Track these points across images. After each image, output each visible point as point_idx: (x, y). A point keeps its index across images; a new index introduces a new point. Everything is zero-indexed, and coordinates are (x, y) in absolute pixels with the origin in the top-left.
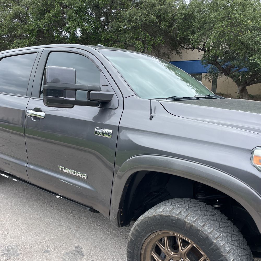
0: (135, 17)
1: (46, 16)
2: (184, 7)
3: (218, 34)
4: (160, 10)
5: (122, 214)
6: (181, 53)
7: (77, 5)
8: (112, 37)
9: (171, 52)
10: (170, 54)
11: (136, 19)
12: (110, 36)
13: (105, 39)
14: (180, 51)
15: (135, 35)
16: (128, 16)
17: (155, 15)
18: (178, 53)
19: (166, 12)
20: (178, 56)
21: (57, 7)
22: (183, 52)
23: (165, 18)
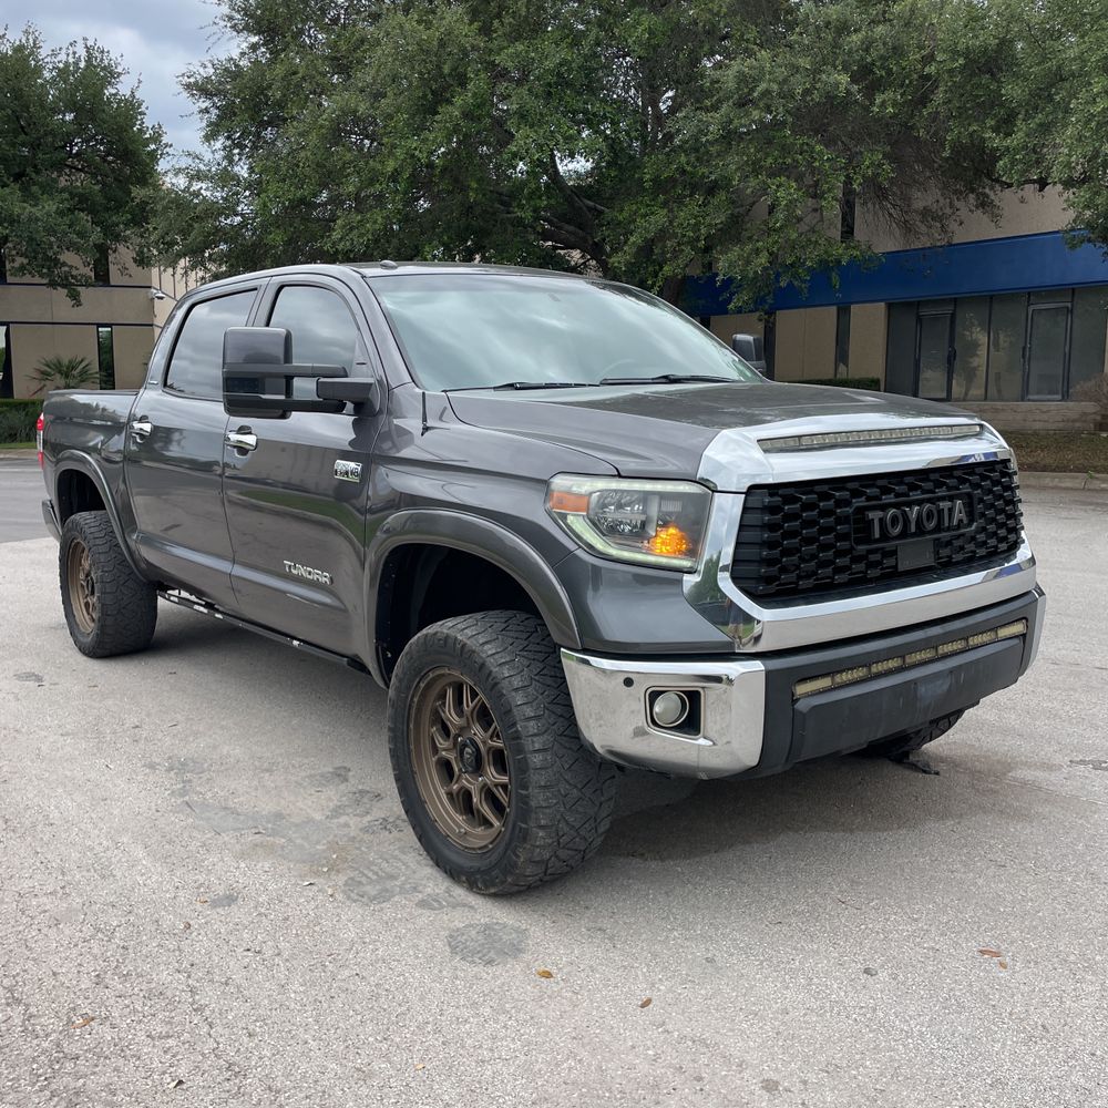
0: (763, 86)
1: (438, 117)
2: (975, 19)
3: (1093, 124)
4: (867, 46)
5: (389, 655)
6: (997, 202)
7: (549, 64)
8: (684, 172)
9: (951, 203)
10: (948, 211)
11: (767, 93)
12: (677, 169)
13: (655, 180)
14: (992, 196)
15: (767, 155)
16: (732, 85)
17: (845, 69)
18: (984, 204)
19: (898, 51)
20: (985, 218)
21: (478, 82)
22: (1005, 199)
23: (890, 72)
